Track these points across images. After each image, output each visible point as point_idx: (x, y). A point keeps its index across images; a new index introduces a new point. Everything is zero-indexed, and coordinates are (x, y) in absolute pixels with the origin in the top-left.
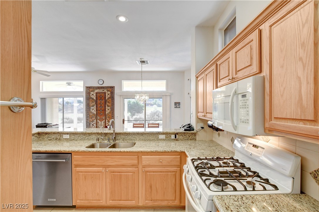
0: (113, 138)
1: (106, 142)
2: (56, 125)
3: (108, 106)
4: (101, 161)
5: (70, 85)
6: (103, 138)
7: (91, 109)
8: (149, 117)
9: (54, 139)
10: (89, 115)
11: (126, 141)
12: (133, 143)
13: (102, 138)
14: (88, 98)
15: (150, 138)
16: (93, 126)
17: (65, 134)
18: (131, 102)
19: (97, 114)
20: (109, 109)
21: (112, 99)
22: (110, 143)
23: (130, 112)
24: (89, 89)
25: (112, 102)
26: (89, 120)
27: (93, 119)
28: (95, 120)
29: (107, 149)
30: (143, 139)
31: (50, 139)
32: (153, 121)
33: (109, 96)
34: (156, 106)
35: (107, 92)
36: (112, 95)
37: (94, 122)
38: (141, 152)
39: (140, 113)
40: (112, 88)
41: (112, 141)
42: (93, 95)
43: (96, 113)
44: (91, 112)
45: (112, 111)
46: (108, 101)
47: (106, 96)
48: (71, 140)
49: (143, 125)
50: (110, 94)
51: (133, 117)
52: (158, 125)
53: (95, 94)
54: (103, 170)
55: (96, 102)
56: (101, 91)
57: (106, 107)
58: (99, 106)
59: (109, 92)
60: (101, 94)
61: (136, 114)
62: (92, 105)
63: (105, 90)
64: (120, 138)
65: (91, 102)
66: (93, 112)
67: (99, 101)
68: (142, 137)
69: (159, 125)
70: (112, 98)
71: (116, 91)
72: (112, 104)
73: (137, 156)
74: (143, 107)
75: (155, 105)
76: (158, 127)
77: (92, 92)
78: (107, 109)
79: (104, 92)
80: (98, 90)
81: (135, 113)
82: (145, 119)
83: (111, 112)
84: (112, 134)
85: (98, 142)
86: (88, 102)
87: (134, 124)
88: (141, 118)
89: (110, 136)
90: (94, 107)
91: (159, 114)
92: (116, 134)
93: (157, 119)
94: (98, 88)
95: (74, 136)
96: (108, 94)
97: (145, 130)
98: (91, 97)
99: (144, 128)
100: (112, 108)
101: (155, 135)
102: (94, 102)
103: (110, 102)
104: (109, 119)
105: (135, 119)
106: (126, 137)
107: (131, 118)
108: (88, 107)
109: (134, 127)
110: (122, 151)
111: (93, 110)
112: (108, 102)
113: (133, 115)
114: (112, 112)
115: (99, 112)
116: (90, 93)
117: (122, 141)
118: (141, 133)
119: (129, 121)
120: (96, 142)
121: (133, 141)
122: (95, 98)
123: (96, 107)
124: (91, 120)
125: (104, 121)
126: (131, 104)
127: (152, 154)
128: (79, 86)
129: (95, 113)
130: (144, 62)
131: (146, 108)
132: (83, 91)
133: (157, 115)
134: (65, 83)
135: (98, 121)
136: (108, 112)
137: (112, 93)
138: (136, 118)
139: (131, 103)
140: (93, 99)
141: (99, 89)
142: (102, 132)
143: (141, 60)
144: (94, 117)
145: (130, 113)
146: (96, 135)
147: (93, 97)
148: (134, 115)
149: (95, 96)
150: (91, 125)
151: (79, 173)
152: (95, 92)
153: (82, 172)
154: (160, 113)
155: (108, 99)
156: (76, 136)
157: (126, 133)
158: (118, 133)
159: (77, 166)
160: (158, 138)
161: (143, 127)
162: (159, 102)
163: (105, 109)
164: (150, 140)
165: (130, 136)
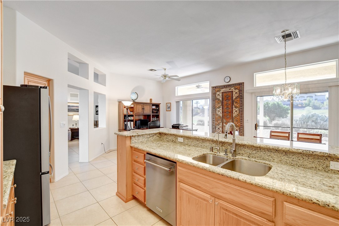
0: (232, 151)
1: (222, 154)
2: (186, 126)
3: (236, 107)
4: (208, 185)
5: (199, 88)
6: (219, 148)
7: (217, 111)
8: (298, 122)
9: (171, 141)
10: (214, 118)
11: (254, 159)
12: (265, 166)
13: (216, 149)
14: (214, 99)
15: (305, 163)
16: (219, 130)
17: (179, 137)
18: (269, 103)
19: (223, 117)
20: (236, 111)
21: (241, 99)
22: (227, 157)
23: (268, 116)
24: (215, 89)
25: (241, 102)
26: (214, 123)
27: (219, 122)
28: (221, 124)
29: (218, 169)
30: (288, 161)
31: (168, 140)
32: (305, 130)
33: (237, 95)
34: (311, 108)
35: (234, 90)
36: (241, 94)
37: (220, 126)
38: (281, 193)
39: (283, 118)
40: (241, 85)
41: (231, 155)
42: (219, 95)
43: (223, 115)
44: (217, 114)
45: (241, 113)
46: (236, 101)
47: (234, 95)
48: (184, 145)
49: (287, 135)
50: (238, 93)
51: (272, 122)
52: (318, 137)
53: (221, 95)
54: (211, 199)
55: (222, 103)
56: (227, 90)
57: (234, 108)
58: (226, 107)
59: (237, 91)
60: (227, 93)
61: (277, 119)
62: (217, 106)
63: (232, 88)
64: (243, 152)
65: (217, 103)
66: (219, 114)
67: (225, 102)
68: (284, 158)
69: (321, 138)
70: (241, 97)
71: (246, 88)
72: (241, 105)
73: (272, 199)
74: (288, 110)
75: (308, 107)
76: (320, 141)
77: (218, 92)
78: (234, 111)
79: (231, 90)
80: (224, 89)
81: (275, 117)
82: (292, 125)
83: (239, 114)
84: (231, 144)
85: (211, 152)
86: (214, 103)
87: (271, 132)
88: (284, 124)
89: (229, 147)
90: (220, 109)
91: (317, 119)
92: (236, 145)
93: (312, 126)
94: (225, 86)
95: (187, 140)
96: (236, 93)
97: (292, 144)
98: (217, 98)
99: (289, 140)
100: (241, 110)
101: (318, 159)
102: (220, 103)
103: (238, 102)
104: (236, 123)
105: (275, 124)
106: (254, 152)
107: (270, 123)
108: (214, 108)
109: (272, 137)
110: (242, 180)
111: (219, 112)
112: (236, 103)
113: (272, 119)
114: (241, 115)
115: (225, 114)
116: (216, 94)
117: (247, 158)
118: (284, 151)
119: (265, 126)
120: (209, 152)
121: (267, 162)
122: (221, 99)
123: (223, 108)
124: (217, 123)
126: (269, 107)
127: (314, 206)
128: (206, 88)
129: (221, 115)
130: (289, 35)
131: (294, 111)
132: (209, 92)
133: (313, 121)
134: (194, 86)
135: (224, 124)
136: (236, 114)
137: (241, 91)
138: (277, 124)
139: (270, 105)
140: (219, 100)
141: (226, 88)
142: (218, 140)
143: (284, 33)
144: (220, 119)
145: (268, 118)
146: (211, 142)
147: (218, 97)
148: (274, 120)
149: (221, 96)
150: (217, 129)
151: (183, 191)
152: (221, 92)
153: (186, 191)
154: (319, 118)
155: (236, 98)
156: (189, 140)
157: (254, 147)
158: (241, 144)
159: (181, 181)
160: (327, 167)
161: (288, 138)
162: (315, 102)
163: (232, 111)
164: (305, 167)
165: (262, 153)
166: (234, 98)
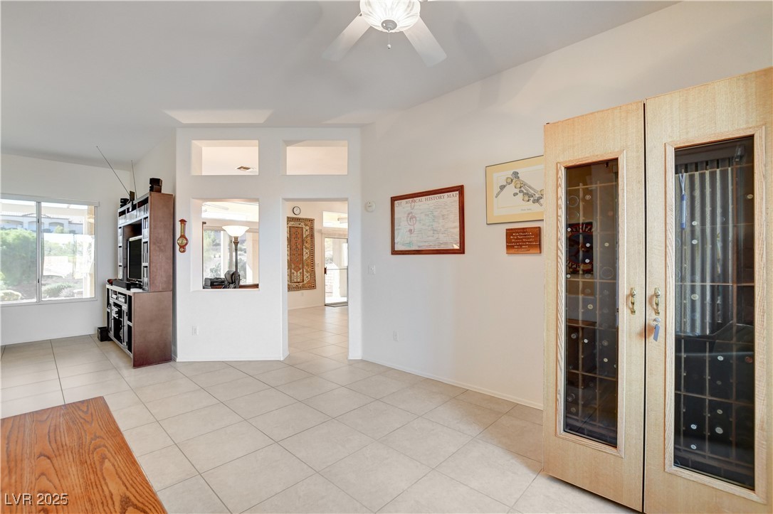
3: (306, 248)
20: (307, 253)
21: (312, 238)
25: (312, 242)
33: (308, 233)
35: (304, 226)
36: (311, 232)
40: (312, 221)
45: (312, 256)
46: (306, 240)
47: (304, 233)
50: (308, 230)
53: (288, 229)
55: (290, 241)
56: (296, 224)
57: (304, 249)
58: (294, 247)
59: (308, 228)
60: (296, 229)
63: (302, 224)
67: (293, 241)
70: (312, 236)
71: (317, 226)
78: (304, 253)
79: (300, 226)
80: (292, 223)
83: (310, 257)
94: (294, 219)
96: (306, 231)
100: (312, 252)
103: (309, 242)
104: (307, 268)
112: (307, 242)
114: (312, 258)
115: (294, 257)
125: (301, 271)
135: (293, 271)
136: (307, 257)
137: (312, 229)
141: (295, 221)
149: (289, 232)
152: (288, 225)
155: (306, 237)
166: (304, 236)
